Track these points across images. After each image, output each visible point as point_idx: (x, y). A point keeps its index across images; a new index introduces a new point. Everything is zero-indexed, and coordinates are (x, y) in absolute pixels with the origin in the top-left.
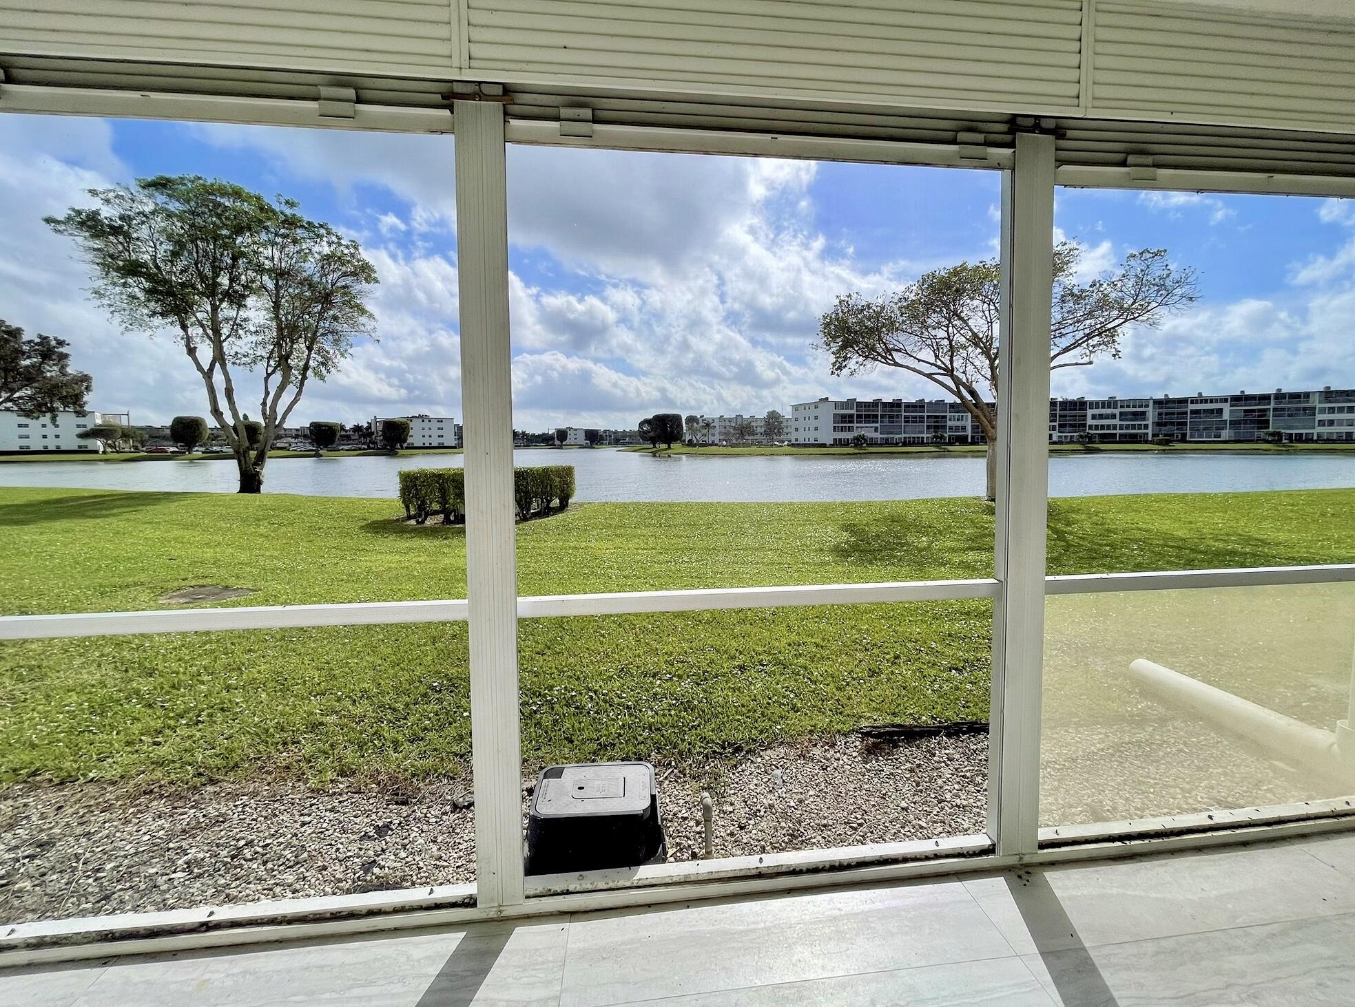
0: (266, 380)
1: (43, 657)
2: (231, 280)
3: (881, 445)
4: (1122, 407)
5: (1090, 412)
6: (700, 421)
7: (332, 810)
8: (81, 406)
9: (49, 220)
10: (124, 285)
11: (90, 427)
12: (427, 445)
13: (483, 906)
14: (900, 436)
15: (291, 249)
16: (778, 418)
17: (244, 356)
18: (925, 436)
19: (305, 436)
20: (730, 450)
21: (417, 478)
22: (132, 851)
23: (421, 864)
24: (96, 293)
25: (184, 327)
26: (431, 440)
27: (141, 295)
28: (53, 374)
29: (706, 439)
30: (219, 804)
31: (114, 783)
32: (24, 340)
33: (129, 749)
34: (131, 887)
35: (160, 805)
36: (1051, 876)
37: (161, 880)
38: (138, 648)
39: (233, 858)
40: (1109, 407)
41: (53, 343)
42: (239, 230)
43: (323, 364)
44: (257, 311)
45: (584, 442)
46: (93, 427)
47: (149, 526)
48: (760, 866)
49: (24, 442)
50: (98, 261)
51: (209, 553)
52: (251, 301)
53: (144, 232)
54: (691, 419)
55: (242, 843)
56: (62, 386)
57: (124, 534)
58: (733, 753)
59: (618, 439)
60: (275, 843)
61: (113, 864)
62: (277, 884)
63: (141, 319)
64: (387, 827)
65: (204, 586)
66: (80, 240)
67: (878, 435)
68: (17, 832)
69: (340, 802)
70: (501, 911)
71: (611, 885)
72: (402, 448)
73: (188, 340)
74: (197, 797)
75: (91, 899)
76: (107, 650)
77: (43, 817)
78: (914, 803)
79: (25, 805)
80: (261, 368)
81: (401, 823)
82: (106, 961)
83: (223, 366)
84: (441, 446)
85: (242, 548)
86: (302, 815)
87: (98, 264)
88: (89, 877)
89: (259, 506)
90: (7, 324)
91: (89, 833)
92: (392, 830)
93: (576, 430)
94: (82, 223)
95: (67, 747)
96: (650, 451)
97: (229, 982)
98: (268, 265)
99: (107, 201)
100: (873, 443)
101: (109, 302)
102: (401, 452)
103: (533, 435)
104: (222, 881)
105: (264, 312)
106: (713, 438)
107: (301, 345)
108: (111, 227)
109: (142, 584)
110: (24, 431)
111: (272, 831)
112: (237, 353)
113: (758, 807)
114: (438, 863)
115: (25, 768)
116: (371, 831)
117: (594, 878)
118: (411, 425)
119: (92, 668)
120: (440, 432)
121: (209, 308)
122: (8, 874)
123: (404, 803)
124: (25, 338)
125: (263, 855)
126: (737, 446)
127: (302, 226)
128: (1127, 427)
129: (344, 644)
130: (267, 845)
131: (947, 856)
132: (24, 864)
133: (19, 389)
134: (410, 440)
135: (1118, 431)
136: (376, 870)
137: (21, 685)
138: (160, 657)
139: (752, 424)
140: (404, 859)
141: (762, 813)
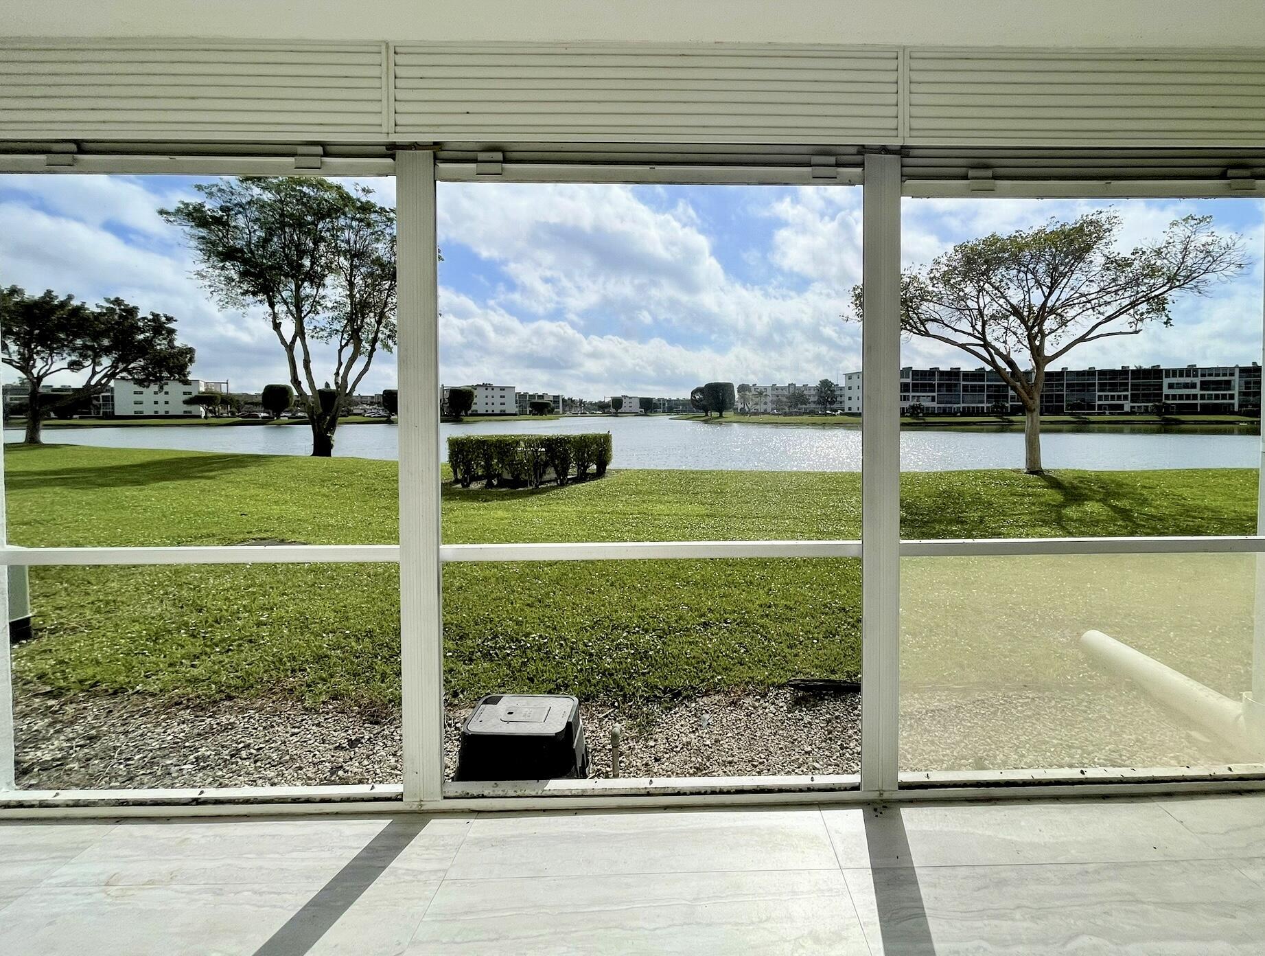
0: (340, 351)
1: (119, 593)
2: (313, 263)
3: (938, 415)
4: (1203, 375)
5: (1166, 381)
6: (753, 389)
7: (318, 725)
8: (185, 376)
9: (162, 212)
10: (223, 268)
11: (195, 394)
12: (490, 412)
13: (408, 800)
14: (958, 405)
15: (365, 232)
16: (831, 386)
17: (322, 330)
18: (985, 405)
19: (379, 403)
20: (782, 419)
21: (463, 444)
22: (158, 746)
23: (378, 771)
24: (198, 274)
25: (272, 305)
26: (493, 408)
27: (236, 277)
28: (163, 347)
29: (758, 407)
30: (231, 714)
31: (153, 695)
32: (139, 317)
33: (170, 669)
34: (150, 773)
35: (187, 714)
36: (906, 813)
37: (173, 769)
38: (195, 589)
39: (232, 756)
40: (1188, 375)
41: (163, 319)
42: (321, 217)
43: (389, 336)
44: (334, 290)
45: (639, 410)
46: (197, 394)
47: (230, 485)
48: (648, 786)
49: (139, 408)
50: (201, 247)
51: (276, 510)
52: (329, 280)
53: (241, 221)
54: (743, 388)
55: (242, 745)
56: (169, 358)
57: (209, 491)
58: (672, 700)
59: (671, 407)
60: (267, 747)
61: (141, 755)
62: (260, 778)
63: (236, 299)
64: (358, 740)
65: (264, 539)
66: (187, 229)
67: (935, 405)
68: (75, 727)
69: (325, 719)
70: (421, 805)
71: (519, 793)
72: (467, 415)
73: (275, 316)
74: (215, 709)
75: (119, 779)
76: (170, 589)
77: (96, 717)
78: (819, 749)
79: (85, 708)
80: (335, 341)
81: (371, 738)
82: (119, 820)
83: (303, 339)
84: (503, 414)
85: (304, 506)
86: (294, 727)
87: (201, 250)
88: (121, 763)
89: (326, 468)
90: (126, 303)
91: (128, 732)
92: (362, 743)
93: (630, 398)
94: (189, 214)
95: (124, 665)
96: (702, 419)
97: (203, 841)
98: (344, 246)
99: (211, 194)
100: (930, 412)
101: (209, 283)
102: (466, 419)
103: (591, 403)
104: (220, 773)
105: (340, 290)
106: (765, 407)
107: (371, 319)
108: (213, 217)
109: (214, 535)
110: (138, 398)
111: (267, 738)
112: (315, 327)
113: (677, 744)
114: (393, 771)
115: (89, 680)
116: (345, 744)
117: (507, 787)
118: (476, 393)
119: (156, 604)
120: (503, 400)
121: (293, 287)
122: (63, 758)
123: (377, 723)
124: (140, 316)
125: (255, 756)
126: (790, 414)
127: (376, 212)
128: (1210, 397)
129: (363, 591)
130: (261, 748)
131: (820, 790)
132: (76, 751)
133: (134, 360)
134: (474, 407)
135: (1199, 402)
136: (341, 773)
137: (98, 616)
138: (211, 597)
139: (805, 392)
140: (365, 766)
141: (678, 749)
